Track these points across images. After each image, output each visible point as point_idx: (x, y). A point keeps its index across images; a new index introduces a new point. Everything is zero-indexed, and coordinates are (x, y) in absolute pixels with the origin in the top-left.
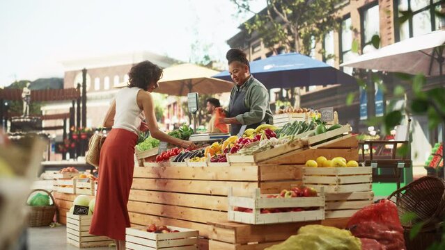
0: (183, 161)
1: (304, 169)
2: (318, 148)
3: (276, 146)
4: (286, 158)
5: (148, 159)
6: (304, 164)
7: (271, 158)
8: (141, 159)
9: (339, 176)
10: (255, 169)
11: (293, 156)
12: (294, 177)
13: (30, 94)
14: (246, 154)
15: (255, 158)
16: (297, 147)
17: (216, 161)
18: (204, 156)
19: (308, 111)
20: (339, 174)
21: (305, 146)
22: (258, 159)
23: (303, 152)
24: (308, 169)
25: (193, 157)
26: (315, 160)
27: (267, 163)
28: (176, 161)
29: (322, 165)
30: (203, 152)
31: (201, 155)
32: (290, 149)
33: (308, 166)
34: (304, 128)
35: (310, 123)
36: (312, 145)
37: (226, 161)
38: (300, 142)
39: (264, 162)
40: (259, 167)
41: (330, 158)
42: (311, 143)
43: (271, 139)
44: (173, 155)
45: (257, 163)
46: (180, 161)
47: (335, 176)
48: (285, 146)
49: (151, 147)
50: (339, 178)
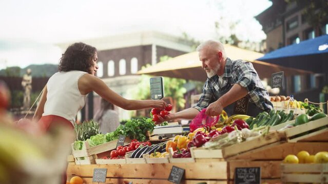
0: (142, 157)
1: (283, 166)
2: (299, 141)
3: (249, 139)
4: (260, 153)
5: (100, 156)
6: (281, 159)
7: (242, 152)
8: (93, 155)
9: (325, 173)
10: (224, 165)
11: (269, 150)
12: (270, 175)
13: (30, 82)
14: (214, 148)
15: (223, 153)
16: (273, 140)
17: (180, 156)
18: (165, 151)
19: (287, 99)
20: (324, 171)
21: (283, 138)
22: (227, 153)
23: (280, 146)
24: (287, 166)
25: (153, 152)
26: (296, 155)
27: (237, 159)
28: (133, 157)
29: (303, 161)
30: (165, 146)
31: (161, 150)
32: (264, 142)
33: (288, 162)
34: (282, 118)
35: (289, 113)
36: (291, 138)
37: (190, 156)
38: (276, 135)
39: (234, 158)
40: (228, 164)
41: (313, 153)
42: (290, 134)
43: (243, 130)
44: (130, 150)
45: (226, 158)
46: (137, 157)
47: (319, 173)
48: (259, 139)
49: (105, 142)
50: (324, 175)
